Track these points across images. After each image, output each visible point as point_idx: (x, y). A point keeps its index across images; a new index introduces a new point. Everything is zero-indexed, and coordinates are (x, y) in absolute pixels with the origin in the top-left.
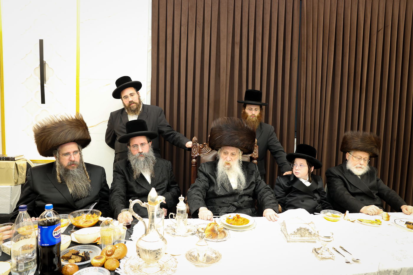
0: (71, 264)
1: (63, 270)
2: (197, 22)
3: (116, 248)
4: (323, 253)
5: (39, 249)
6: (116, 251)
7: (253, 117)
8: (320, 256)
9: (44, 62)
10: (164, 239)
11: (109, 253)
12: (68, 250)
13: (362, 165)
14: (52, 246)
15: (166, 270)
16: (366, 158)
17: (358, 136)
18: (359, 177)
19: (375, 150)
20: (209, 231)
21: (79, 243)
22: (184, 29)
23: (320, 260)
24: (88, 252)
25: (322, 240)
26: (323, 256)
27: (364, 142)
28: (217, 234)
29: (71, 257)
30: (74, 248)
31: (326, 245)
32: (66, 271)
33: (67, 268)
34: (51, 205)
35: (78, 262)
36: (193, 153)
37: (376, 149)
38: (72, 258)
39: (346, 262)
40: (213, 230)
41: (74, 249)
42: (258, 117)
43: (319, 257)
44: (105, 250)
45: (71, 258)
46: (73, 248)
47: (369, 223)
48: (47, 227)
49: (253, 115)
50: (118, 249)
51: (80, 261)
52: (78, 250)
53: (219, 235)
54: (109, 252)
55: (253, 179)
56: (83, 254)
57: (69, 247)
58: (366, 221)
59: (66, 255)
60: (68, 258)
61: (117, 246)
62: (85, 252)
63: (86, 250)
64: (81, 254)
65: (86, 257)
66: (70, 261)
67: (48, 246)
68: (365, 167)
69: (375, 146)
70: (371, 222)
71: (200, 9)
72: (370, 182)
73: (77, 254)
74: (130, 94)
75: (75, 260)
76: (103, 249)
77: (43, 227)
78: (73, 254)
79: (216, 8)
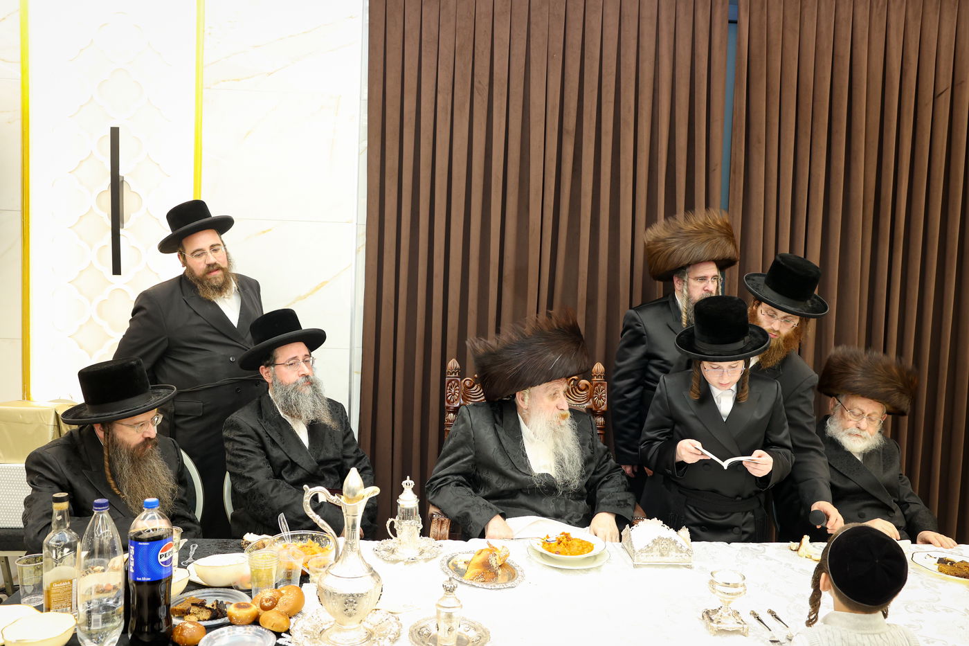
0: (191, 623)
1: (175, 633)
2: (476, 84)
3: (282, 595)
4: (723, 620)
5: (131, 588)
6: (281, 600)
8: (714, 625)
9: (120, 180)
10: (374, 573)
11: (267, 604)
12: (183, 598)
14: (155, 583)
15: (377, 639)
16: (874, 413)
20: (477, 566)
21: (204, 584)
22: (444, 100)
23: (715, 635)
24: (224, 603)
25: (720, 591)
26: (722, 626)
27: (870, 376)
28: (496, 574)
29: (189, 610)
30: (196, 594)
31: (729, 602)
32: (181, 635)
33: (182, 630)
34: (155, 500)
35: (205, 620)
36: (449, 398)
38: (191, 611)
39: (772, 641)
40: (486, 565)
41: (194, 597)
43: (712, 628)
44: (259, 599)
45: (190, 613)
46: (191, 593)
48: (148, 544)
50: (285, 597)
51: (207, 618)
52: (203, 598)
53: (499, 577)
54: (266, 601)
56: (213, 606)
57: (184, 592)
59: (179, 607)
60: (183, 613)
61: (283, 592)
62: (217, 601)
63: (220, 599)
64: (209, 605)
65: (220, 611)
66: (187, 618)
67: (148, 582)
68: (871, 435)
71: (482, 52)
72: (885, 472)
73: (202, 605)
74: (212, 246)
75: (198, 616)
76: (253, 596)
77: (140, 544)
78: (193, 604)
79: (519, 49)
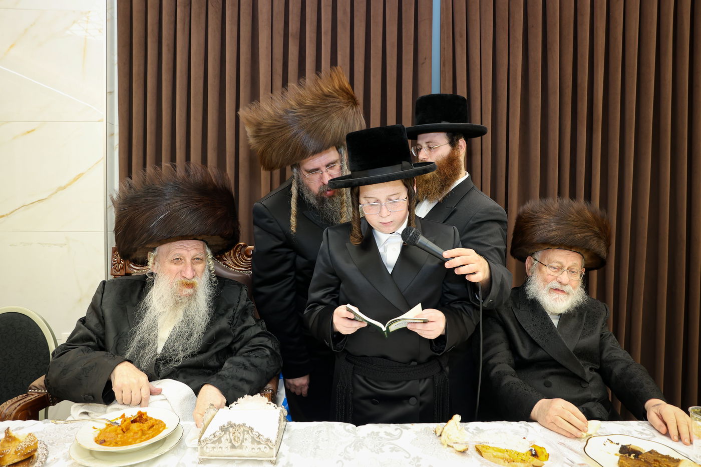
13: (565, 285)
16: (574, 265)
17: (548, 211)
18: (555, 322)
19: (595, 242)
37: (597, 242)
47: (503, 458)
55: (224, 323)
58: (495, 453)
68: (574, 288)
69: (595, 232)
70: (508, 457)
72: (583, 337)
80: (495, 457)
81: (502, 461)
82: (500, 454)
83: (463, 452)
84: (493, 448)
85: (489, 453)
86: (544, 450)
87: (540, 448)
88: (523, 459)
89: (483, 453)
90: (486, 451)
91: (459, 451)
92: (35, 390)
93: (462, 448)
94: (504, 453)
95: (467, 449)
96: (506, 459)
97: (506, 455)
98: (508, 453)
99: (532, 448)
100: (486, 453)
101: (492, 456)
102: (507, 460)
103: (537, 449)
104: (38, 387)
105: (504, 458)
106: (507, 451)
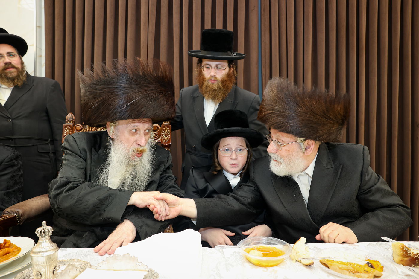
7: (213, 81)
42: (223, 82)
49: (213, 79)
58: (340, 266)
74: (8, 53)
80: (340, 269)
81: (347, 272)
82: (344, 266)
83: (309, 266)
84: (337, 262)
85: (335, 266)
86: (378, 263)
87: (375, 261)
88: (366, 270)
89: (329, 266)
90: (332, 264)
91: (305, 265)
92: (7, 213)
93: (308, 262)
94: (348, 266)
95: (313, 264)
96: (350, 271)
97: (350, 267)
98: (352, 265)
99: (368, 262)
100: (332, 266)
101: (337, 268)
102: (352, 271)
103: (372, 263)
104: (10, 212)
105: (348, 270)
106: (350, 264)
